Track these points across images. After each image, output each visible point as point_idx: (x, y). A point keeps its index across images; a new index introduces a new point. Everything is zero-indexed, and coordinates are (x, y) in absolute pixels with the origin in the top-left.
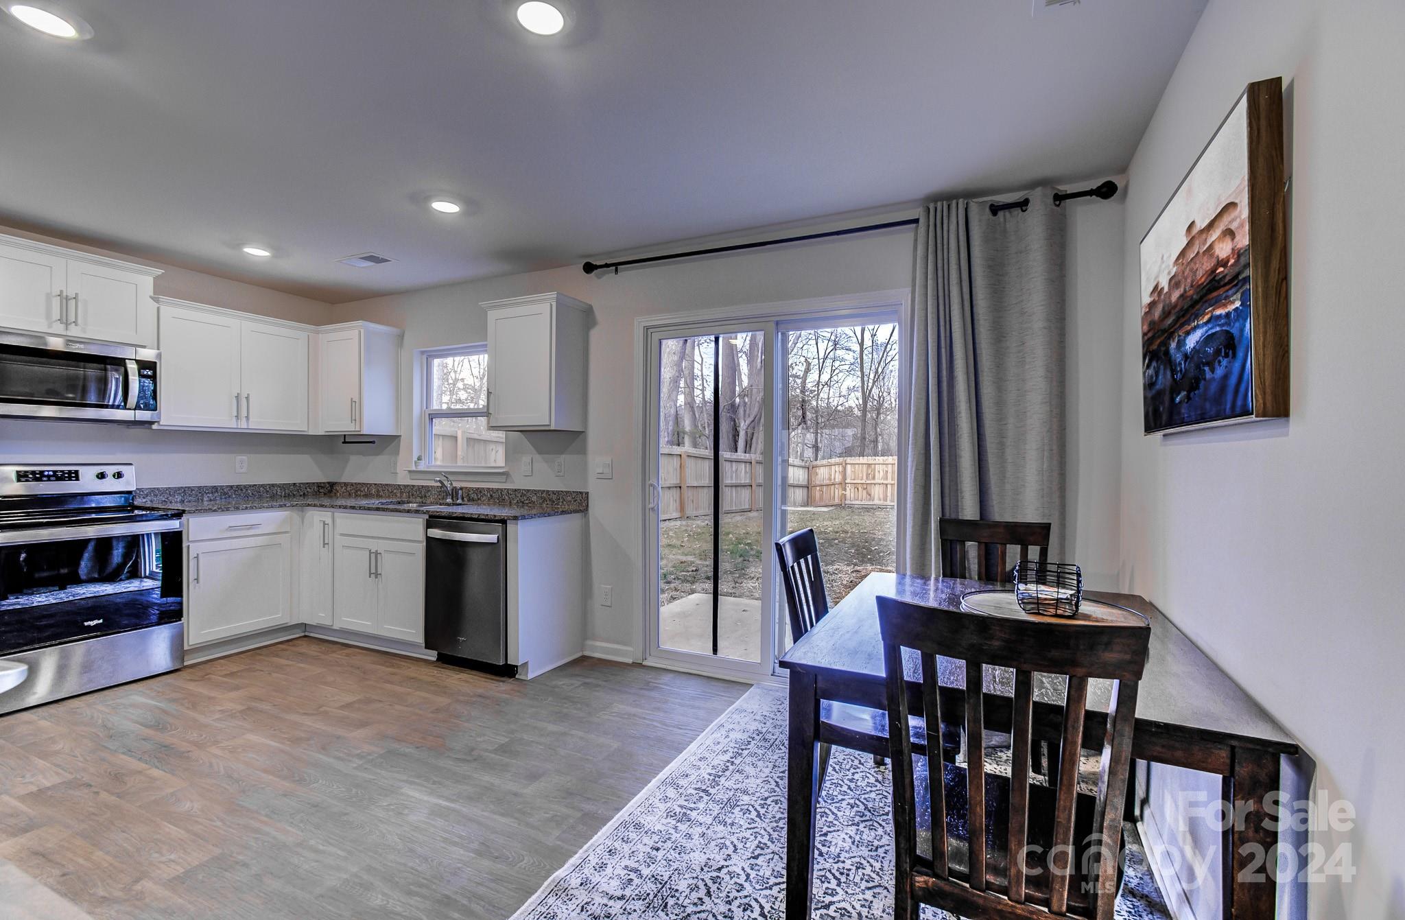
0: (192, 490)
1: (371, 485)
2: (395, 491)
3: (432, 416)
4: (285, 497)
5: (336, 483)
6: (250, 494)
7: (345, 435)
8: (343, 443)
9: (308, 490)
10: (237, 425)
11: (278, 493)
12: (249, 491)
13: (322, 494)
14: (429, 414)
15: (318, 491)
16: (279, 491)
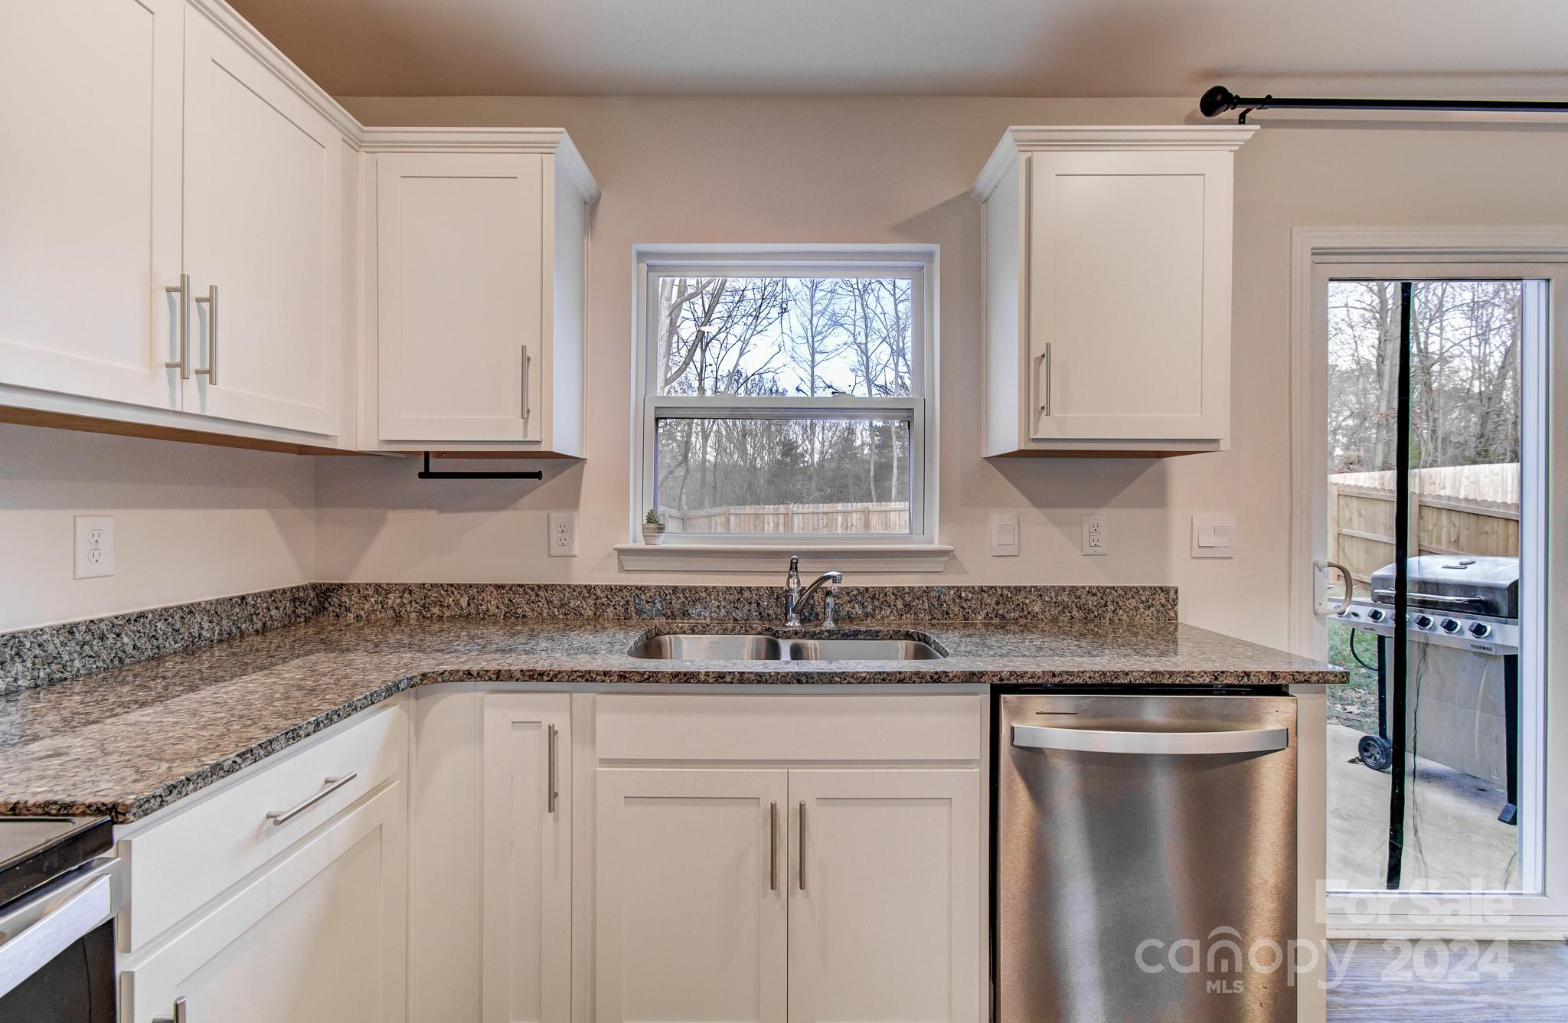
4: (220, 641)
7: (427, 454)
8: (422, 476)
9: (272, 613)
10: (174, 401)
11: (204, 633)
12: (126, 640)
13: (302, 619)
14: (655, 407)
15: (294, 612)
16: (206, 625)
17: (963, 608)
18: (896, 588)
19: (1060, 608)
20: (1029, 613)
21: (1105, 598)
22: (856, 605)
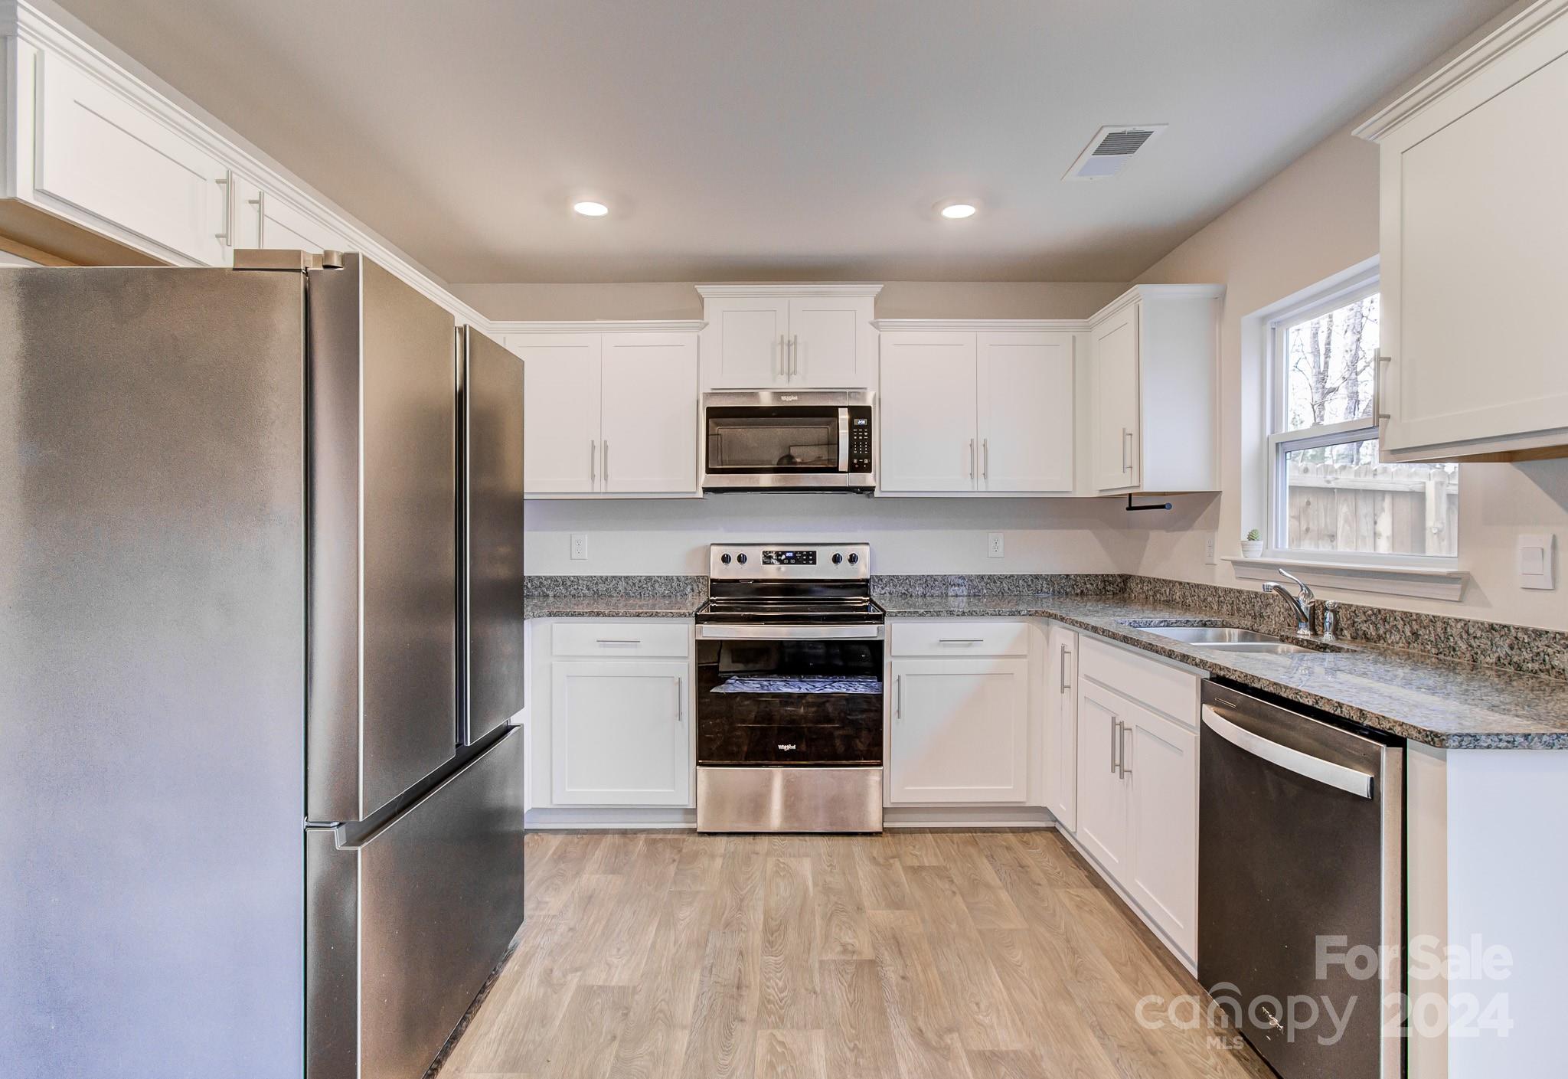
0: (935, 580)
1: (1174, 583)
2: (1210, 599)
3: (1283, 447)
5: (1130, 576)
6: (1006, 589)
7: (1130, 495)
8: (1128, 509)
9: (1088, 586)
10: (973, 487)
11: (1044, 589)
12: (1005, 585)
13: (1111, 593)
14: (1277, 444)
15: (1104, 588)
16: (1045, 586)
18: (1405, 613)
20: (1553, 668)
22: (1371, 626)
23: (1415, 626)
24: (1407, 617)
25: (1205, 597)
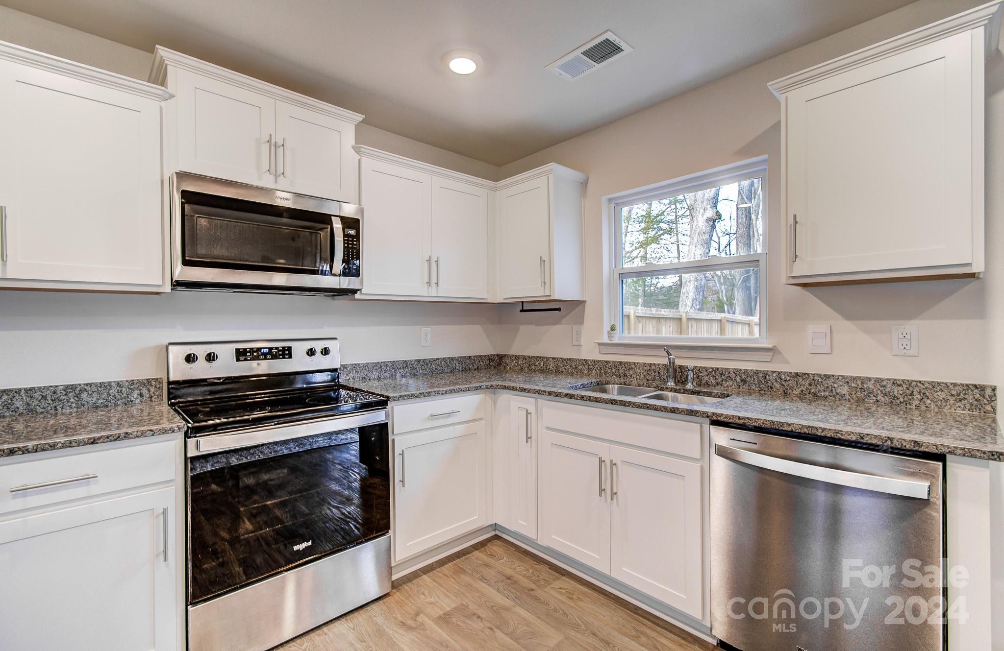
0: (387, 366)
1: (548, 359)
2: (580, 367)
3: (622, 276)
4: (462, 371)
5: (505, 355)
6: (434, 369)
7: (522, 302)
8: (521, 311)
9: (481, 363)
10: (428, 294)
11: (457, 367)
12: (433, 366)
13: (493, 367)
14: (619, 274)
15: (489, 364)
16: (457, 365)
17: (783, 385)
18: (736, 369)
19: (866, 393)
20: (837, 394)
21: (911, 389)
22: (711, 378)
23: (744, 376)
24: (738, 372)
25: (577, 366)
